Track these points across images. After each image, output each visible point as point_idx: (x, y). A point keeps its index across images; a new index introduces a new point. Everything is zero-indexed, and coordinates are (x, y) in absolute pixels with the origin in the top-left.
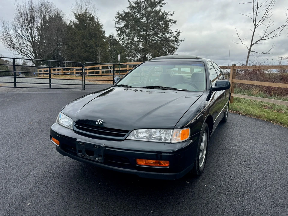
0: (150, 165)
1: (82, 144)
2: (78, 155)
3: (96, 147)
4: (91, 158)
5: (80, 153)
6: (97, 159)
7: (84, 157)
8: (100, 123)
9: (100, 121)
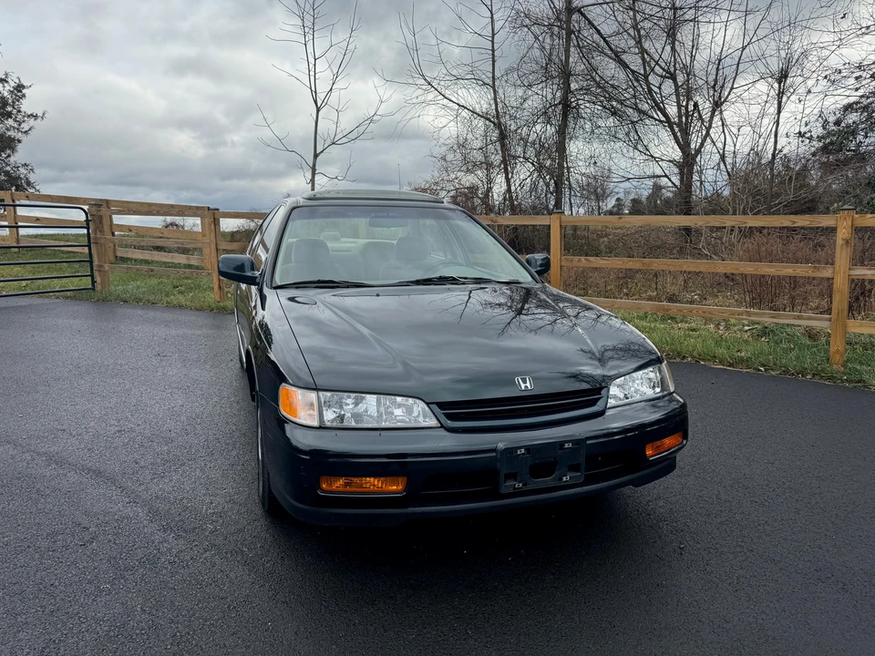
1: (523, 451)
2: (503, 490)
3: (566, 446)
4: (545, 482)
5: (510, 483)
6: (564, 479)
7: (525, 488)
8: (528, 384)
9: (525, 382)
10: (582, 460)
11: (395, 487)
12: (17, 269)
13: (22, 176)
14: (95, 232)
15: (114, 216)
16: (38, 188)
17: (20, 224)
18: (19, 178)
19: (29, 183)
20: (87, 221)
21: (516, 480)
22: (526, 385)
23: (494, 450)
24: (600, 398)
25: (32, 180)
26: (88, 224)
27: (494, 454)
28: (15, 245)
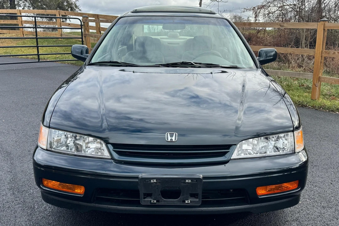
0: (276, 191)
1: (155, 181)
2: (143, 203)
3: (187, 181)
4: (174, 201)
5: (148, 199)
6: (186, 202)
7: (158, 204)
8: (173, 138)
9: (172, 136)
10: (200, 192)
11: (79, 191)
12: (58, 48)
13: (73, 3)
14: (85, 31)
15: (89, 23)
16: (80, 9)
17: (63, 27)
18: (72, 4)
19: (76, 7)
20: (81, 25)
21: (152, 199)
22: (172, 138)
23: (137, 178)
24: (229, 151)
25: (77, 5)
26: (82, 27)
27: (137, 180)
28: (60, 37)
